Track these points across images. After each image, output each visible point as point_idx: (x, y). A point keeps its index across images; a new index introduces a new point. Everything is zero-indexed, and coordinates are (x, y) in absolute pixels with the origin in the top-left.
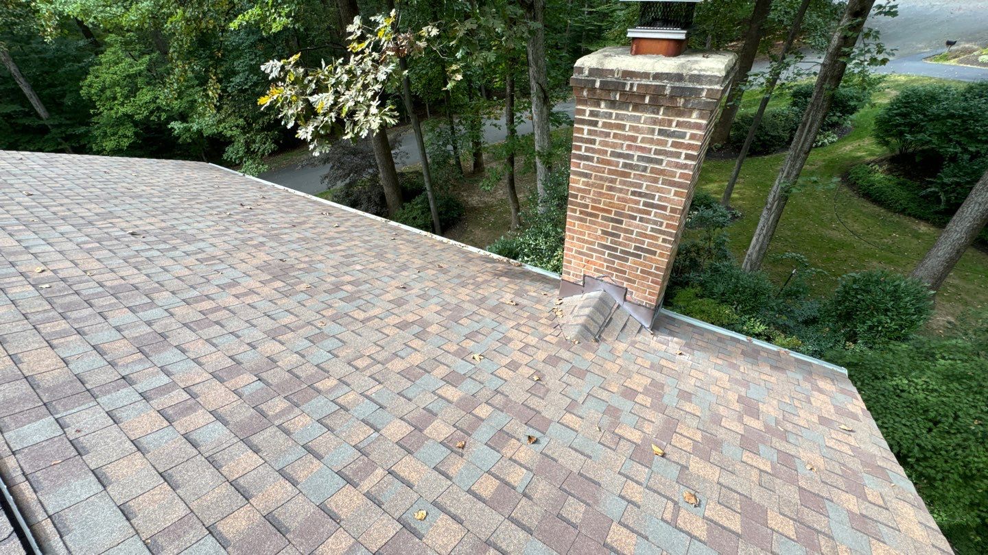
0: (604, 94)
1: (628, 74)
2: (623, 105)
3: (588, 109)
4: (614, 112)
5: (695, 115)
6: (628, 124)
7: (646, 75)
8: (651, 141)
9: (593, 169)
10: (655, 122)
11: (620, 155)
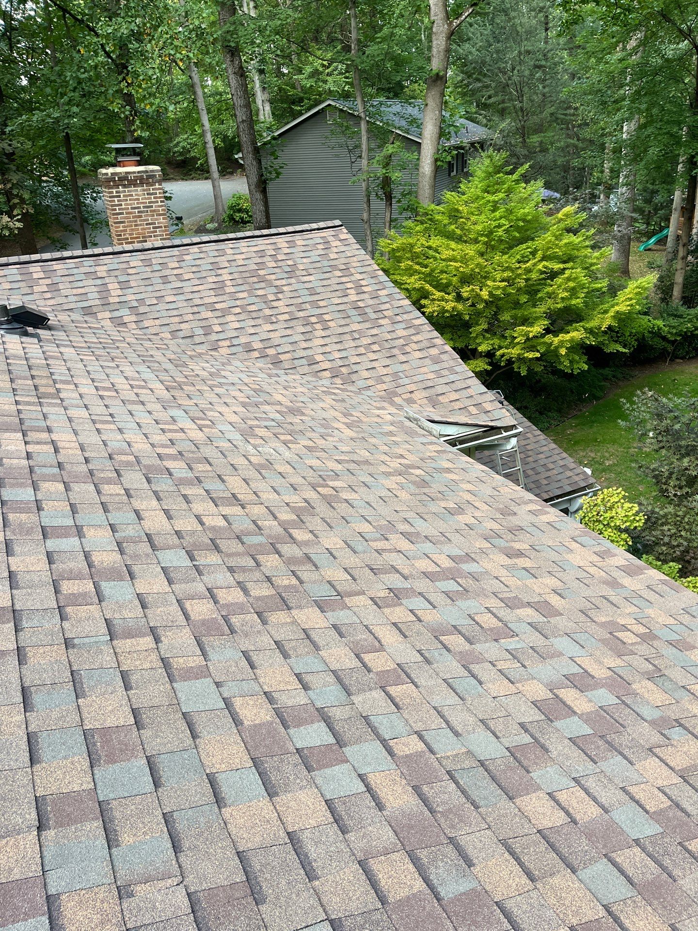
0: (120, 183)
1: (127, 173)
2: (129, 186)
3: (114, 191)
4: (126, 189)
5: (157, 184)
6: (134, 194)
7: (134, 172)
8: (146, 199)
9: (125, 218)
10: (144, 190)
11: (135, 208)
